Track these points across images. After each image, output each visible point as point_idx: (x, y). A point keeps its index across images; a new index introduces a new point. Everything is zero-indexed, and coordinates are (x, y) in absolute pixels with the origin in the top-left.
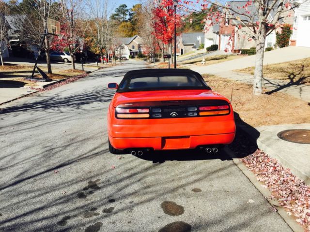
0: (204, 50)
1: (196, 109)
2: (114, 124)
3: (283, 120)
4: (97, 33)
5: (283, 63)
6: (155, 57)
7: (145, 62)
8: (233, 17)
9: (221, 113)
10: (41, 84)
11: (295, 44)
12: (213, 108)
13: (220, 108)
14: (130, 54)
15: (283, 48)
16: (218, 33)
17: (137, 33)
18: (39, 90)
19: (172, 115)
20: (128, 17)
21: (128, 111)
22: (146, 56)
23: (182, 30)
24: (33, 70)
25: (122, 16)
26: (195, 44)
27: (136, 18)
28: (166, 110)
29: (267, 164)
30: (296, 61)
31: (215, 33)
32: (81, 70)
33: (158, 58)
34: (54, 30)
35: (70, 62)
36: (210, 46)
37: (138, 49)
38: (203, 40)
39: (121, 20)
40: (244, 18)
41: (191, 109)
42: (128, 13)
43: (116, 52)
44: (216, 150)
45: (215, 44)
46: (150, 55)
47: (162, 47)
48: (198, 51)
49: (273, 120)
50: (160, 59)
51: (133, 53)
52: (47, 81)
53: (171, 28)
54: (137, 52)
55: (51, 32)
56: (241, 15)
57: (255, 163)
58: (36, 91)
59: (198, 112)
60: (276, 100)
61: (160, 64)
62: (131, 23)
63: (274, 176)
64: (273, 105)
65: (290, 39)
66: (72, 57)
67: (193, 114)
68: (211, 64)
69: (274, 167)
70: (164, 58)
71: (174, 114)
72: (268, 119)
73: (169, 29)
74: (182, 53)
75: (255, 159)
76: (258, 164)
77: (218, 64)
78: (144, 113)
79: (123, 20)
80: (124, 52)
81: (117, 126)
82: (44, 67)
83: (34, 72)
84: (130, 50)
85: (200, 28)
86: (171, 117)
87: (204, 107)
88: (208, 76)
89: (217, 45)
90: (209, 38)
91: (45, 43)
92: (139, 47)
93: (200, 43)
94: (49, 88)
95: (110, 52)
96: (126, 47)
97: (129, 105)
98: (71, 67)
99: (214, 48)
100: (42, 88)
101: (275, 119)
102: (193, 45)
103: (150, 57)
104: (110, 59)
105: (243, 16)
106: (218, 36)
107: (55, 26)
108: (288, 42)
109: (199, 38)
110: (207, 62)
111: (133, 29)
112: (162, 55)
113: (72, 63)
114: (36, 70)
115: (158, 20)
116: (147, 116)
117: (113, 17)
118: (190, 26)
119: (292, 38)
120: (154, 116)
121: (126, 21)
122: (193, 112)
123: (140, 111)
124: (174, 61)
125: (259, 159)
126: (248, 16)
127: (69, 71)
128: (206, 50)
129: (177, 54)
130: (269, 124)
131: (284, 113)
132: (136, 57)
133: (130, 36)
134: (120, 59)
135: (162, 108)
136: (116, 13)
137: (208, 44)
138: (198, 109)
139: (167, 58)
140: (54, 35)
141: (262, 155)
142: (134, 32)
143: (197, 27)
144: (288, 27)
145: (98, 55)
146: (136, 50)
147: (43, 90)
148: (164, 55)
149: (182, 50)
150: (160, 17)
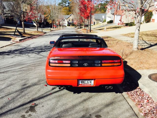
0: (106, 23)
1: (100, 62)
2: (48, 70)
3: (150, 66)
4: (51, 12)
5: (148, 31)
6: (80, 26)
7: (75, 28)
8: (124, 5)
9: (115, 64)
10: (18, 39)
11: (154, 21)
12: (110, 61)
13: (115, 62)
14: (68, 24)
15: (148, 23)
16: (113, 14)
17: (72, 13)
18: (17, 42)
19: (85, 65)
20: (67, 5)
21: (57, 62)
22: (76, 25)
23: (95, 12)
24: (15, 31)
25: (64, 4)
26: (101, 20)
27: (71, 5)
28: (80, 62)
29: (143, 97)
30: (155, 30)
31: (112, 14)
32: (41, 32)
33: (82, 26)
34: (26, 10)
35: (36, 27)
36: (109, 21)
37: (72, 21)
38: (105, 18)
39: (64, 6)
40: (130, 5)
41: (96, 62)
42: (67, 3)
43: (60, 22)
44: (111, 88)
45: (112, 20)
46: (78, 24)
47: (84, 21)
48: (103, 23)
49: (145, 66)
50: (83, 27)
51: (69, 23)
52: (22, 37)
53: (89, 11)
54: (71, 23)
55: (25, 11)
56: (128, 4)
57: (135, 96)
58: (15, 42)
59: (101, 63)
60: (146, 54)
61: (83, 30)
62: (69, 7)
63: (148, 107)
64: (144, 56)
65: (152, 18)
66: (37, 24)
67: (98, 65)
68: (109, 31)
69: (147, 100)
70: (85, 26)
71: (86, 64)
72: (142, 65)
73: (88, 11)
74: (94, 24)
75: (135, 93)
76: (137, 97)
77: (113, 31)
78: (67, 64)
79: (65, 6)
80: (64, 23)
81: (50, 71)
82: (21, 30)
83: (15, 32)
84: (68, 22)
85: (104, 11)
86: (84, 66)
87: (105, 61)
88: (107, 37)
89: (113, 21)
90: (109, 16)
91: (22, 17)
92: (73, 20)
93: (104, 19)
94: (22, 41)
95: (57, 22)
96: (65, 20)
97: (58, 58)
98: (36, 30)
99: (111, 22)
100: (19, 41)
101: (146, 66)
102: (100, 20)
103: (78, 26)
104: (57, 26)
105: (129, 4)
106: (113, 15)
107: (27, 8)
108: (150, 20)
109: (103, 17)
110: (107, 29)
111: (70, 11)
112: (84, 25)
113: (36, 28)
114: (16, 31)
115: (82, 6)
116: (69, 65)
117: (59, 4)
118: (99, 10)
119: (153, 18)
120: (73, 65)
121: (66, 7)
122: (98, 64)
123: (64, 62)
124: (90, 28)
125: (137, 93)
126: (132, 4)
127: (35, 32)
128: (107, 23)
129: (91, 24)
130: (143, 69)
131: (151, 61)
132: (71, 25)
133: (68, 14)
134: (63, 26)
135: (79, 61)
136: (61, 2)
137: (108, 20)
138: (101, 62)
139: (86, 26)
140: (26, 12)
141: (139, 90)
142: (70, 12)
143: (103, 11)
144: (151, 12)
145: (51, 24)
146: (71, 22)
147: (19, 42)
148: (85, 25)
149: (94, 22)
150: (83, 5)
